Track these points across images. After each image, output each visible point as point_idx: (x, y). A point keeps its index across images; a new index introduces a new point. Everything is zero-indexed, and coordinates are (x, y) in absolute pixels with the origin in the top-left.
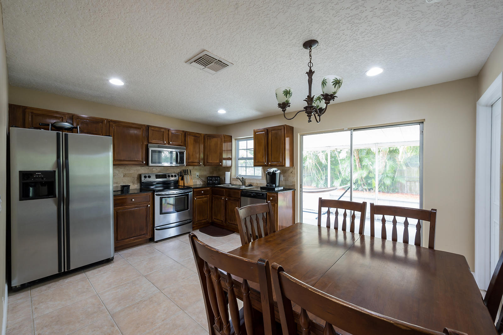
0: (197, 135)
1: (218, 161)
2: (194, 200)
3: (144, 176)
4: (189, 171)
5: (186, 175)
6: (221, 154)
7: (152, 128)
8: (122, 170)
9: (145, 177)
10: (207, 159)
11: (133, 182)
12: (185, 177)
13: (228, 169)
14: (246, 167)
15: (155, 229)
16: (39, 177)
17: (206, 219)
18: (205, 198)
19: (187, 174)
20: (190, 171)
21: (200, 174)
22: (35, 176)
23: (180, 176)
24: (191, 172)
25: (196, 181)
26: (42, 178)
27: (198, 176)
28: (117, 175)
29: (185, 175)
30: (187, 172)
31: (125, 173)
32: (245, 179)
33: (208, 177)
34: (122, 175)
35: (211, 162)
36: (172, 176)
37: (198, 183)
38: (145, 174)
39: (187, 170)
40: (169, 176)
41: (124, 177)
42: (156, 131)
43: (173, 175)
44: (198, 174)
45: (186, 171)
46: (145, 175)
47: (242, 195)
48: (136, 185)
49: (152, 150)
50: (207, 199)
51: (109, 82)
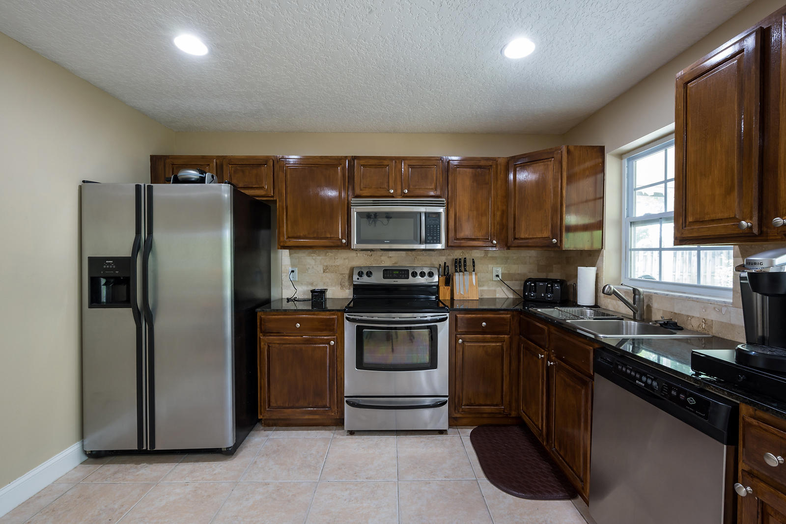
0: (482, 163)
1: (546, 234)
2: (457, 345)
3: (359, 272)
4: (469, 263)
5: (461, 271)
6: (558, 212)
7: (362, 162)
8: (320, 258)
9: (360, 274)
10: (514, 228)
11: (341, 285)
12: (458, 278)
13: (591, 257)
14: (661, 249)
15: (346, 404)
16: (109, 268)
17: (497, 405)
18: (496, 342)
19: (463, 269)
20: (474, 262)
21: (506, 272)
22: (105, 267)
23: (442, 276)
24: (474, 266)
25: (495, 291)
26: (114, 270)
27: (497, 276)
28: (313, 267)
29: (456, 271)
30: (465, 265)
31: (325, 264)
32: (650, 297)
33: (526, 281)
34: (320, 269)
35: (527, 236)
36: (422, 274)
37: (498, 296)
38: (361, 267)
39: (465, 258)
40: (414, 274)
41: (324, 272)
42: (371, 166)
43: (426, 271)
44: (499, 270)
45: (460, 262)
46: (360, 270)
47: (600, 369)
48: (347, 291)
49: (357, 213)
50: (502, 347)
51: (173, 45)
